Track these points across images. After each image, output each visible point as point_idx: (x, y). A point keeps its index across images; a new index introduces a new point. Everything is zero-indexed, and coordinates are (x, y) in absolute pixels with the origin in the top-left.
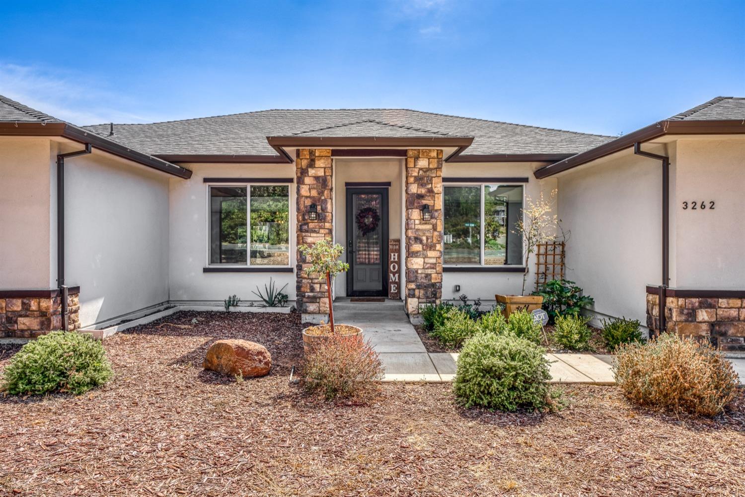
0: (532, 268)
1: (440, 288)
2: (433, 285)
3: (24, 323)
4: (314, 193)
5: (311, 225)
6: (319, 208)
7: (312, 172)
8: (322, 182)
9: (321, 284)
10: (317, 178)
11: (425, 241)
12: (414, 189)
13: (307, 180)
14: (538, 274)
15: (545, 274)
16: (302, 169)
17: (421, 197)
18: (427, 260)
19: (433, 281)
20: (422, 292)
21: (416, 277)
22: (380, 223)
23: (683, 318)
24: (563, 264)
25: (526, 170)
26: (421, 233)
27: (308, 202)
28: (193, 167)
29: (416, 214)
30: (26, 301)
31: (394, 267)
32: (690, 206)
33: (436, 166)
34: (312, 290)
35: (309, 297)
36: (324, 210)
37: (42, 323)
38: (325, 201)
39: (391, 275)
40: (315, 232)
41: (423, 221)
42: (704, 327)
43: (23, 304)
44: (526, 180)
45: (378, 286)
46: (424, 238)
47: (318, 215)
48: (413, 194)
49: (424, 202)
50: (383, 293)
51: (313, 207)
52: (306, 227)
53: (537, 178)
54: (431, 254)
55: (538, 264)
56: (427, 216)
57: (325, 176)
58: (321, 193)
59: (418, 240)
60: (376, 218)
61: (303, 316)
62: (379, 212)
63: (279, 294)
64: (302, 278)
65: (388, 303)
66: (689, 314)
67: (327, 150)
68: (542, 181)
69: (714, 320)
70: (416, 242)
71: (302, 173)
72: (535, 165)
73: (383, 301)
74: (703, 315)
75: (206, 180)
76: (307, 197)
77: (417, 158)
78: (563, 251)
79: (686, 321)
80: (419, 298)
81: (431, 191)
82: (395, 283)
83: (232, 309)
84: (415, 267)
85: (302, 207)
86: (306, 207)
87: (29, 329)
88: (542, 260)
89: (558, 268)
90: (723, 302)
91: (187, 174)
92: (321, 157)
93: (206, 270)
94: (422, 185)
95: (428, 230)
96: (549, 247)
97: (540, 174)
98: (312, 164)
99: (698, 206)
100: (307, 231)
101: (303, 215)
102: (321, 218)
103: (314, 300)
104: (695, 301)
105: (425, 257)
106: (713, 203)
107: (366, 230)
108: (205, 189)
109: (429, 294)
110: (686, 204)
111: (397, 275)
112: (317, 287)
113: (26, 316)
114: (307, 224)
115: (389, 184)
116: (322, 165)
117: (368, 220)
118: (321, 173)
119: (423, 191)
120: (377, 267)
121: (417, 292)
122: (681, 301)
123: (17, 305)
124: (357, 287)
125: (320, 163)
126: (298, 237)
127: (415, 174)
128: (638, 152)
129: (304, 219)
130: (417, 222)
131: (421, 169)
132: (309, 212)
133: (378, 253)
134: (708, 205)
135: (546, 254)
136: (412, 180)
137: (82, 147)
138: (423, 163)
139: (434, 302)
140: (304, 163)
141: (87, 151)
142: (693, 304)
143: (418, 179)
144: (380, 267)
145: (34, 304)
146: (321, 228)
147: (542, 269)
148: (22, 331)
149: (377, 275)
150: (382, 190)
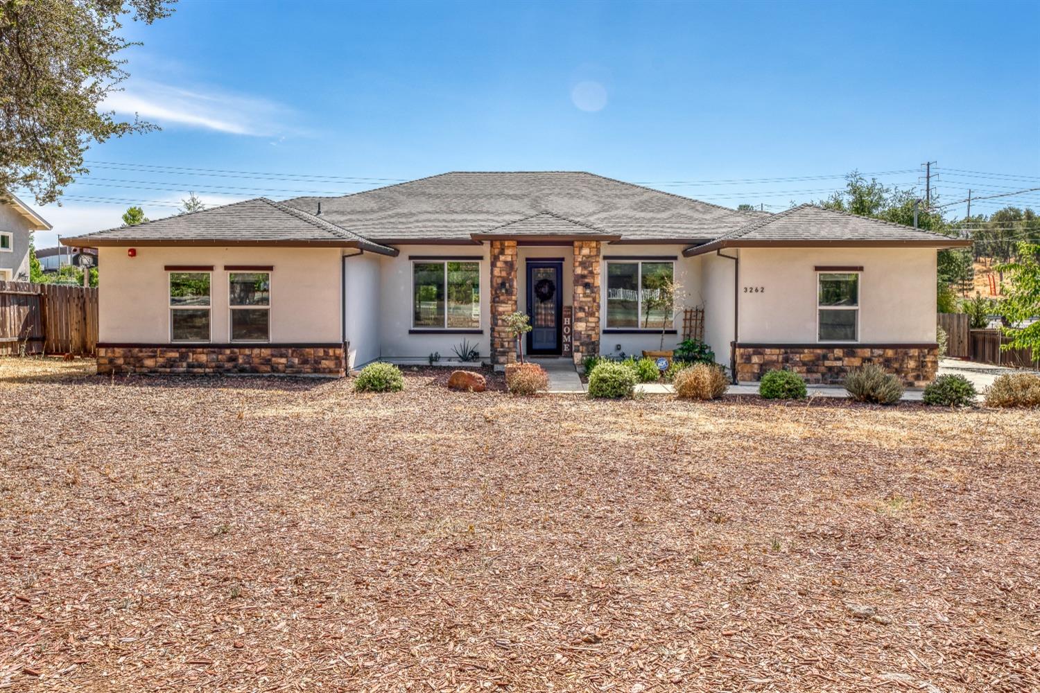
0: (680, 331)
1: (598, 345)
2: (593, 343)
3: (325, 364)
4: (504, 274)
5: (502, 298)
6: (507, 285)
7: (502, 258)
8: (510, 266)
9: (509, 342)
10: (506, 262)
11: (587, 310)
12: (579, 271)
13: (499, 264)
14: (684, 335)
15: (689, 335)
16: (495, 256)
17: (583, 276)
18: (588, 324)
19: (593, 340)
20: (584, 348)
21: (580, 337)
22: (555, 293)
23: (743, 361)
24: (702, 327)
25: (676, 250)
26: (584, 304)
27: (499, 281)
28: (401, 247)
29: (580, 290)
30: (326, 350)
31: (567, 331)
32: (749, 290)
33: (595, 253)
34: (502, 346)
35: (500, 352)
36: (511, 286)
37: (336, 364)
38: (512, 280)
39: (565, 337)
40: (504, 303)
41: (585, 295)
42: (756, 366)
43: (324, 351)
44: (675, 258)
45: (553, 346)
46: (586, 308)
47: (507, 290)
48: (578, 275)
49: (587, 280)
50: (557, 351)
51: (503, 284)
52: (497, 299)
53: (684, 256)
54: (591, 319)
55: (685, 327)
56: (588, 291)
57: (512, 261)
58: (509, 274)
59: (582, 309)
60: (552, 288)
61: (495, 366)
62: (555, 284)
63: (472, 351)
64: (495, 337)
65: (561, 360)
66: (746, 359)
67: (513, 243)
68: (689, 259)
69: (761, 362)
70: (580, 311)
71: (495, 259)
72: (682, 247)
73: (558, 357)
74: (755, 359)
75: (411, 258)
76: (498, 277)
77: (581, 248)
78: (703, 317)
79: (745, 363)
80: (582, 352)
81: (591, 272)
82: (567, 343)
83: (434, 364)
84: (579, 329)
85: (495, 284)
86: (498, 284)
87: (328, 368)
88: (688, 324)
89: (698, 330)
90: (768, 351)
91: (395, 253)
92: (509, 247)
93: (411, 332)
94: (585, 268)
95: (590, 302)
96: (693, 314)
97: (686, 254)
98: (502, 252)
99: (754, 290)
100: (498, 302)
101: (496, 291)
102: (509, 292)
103: (504, 353)
104: (751, 350)
105: (587, 322)
106: (763, 288)
107: (544, 298)
108: (411, 264)
109: (590, 349)
110: (746, 289)
111: (569, 337)
112: (506, 344)
113: (326, 359)
114: (499, 297)
115: (563, 259)
116: (510, 253)
117: (545, 290)
118: (509, 259)
119: (586, 272)
120: (552, 330)
121: (581, 348)
122: (742, 350)
123: (321, 352)
124: (536, 346)
125: (508, 252)
126: (491, 306)
127: (580, 260)
128: (719, 254)
129: (496, 293)
130: (581, 295)
131: (584, 256)
132: (501, 289)
133: (553, 318)
134: (760, 290)
135: (691, 319)
136: (577, 264)
137: (358, 251)
138: (586, 251)
139: (594, 355)
140: (496, 251)
141: (362, 253)
142: (749, 352)
143: (582, 264)
144: (555, 330)
145: (331, 352)
146: (509, 300)
147: (688, 331)
148: (324, 369)
149: (552, 337)
150: (557, 264)
